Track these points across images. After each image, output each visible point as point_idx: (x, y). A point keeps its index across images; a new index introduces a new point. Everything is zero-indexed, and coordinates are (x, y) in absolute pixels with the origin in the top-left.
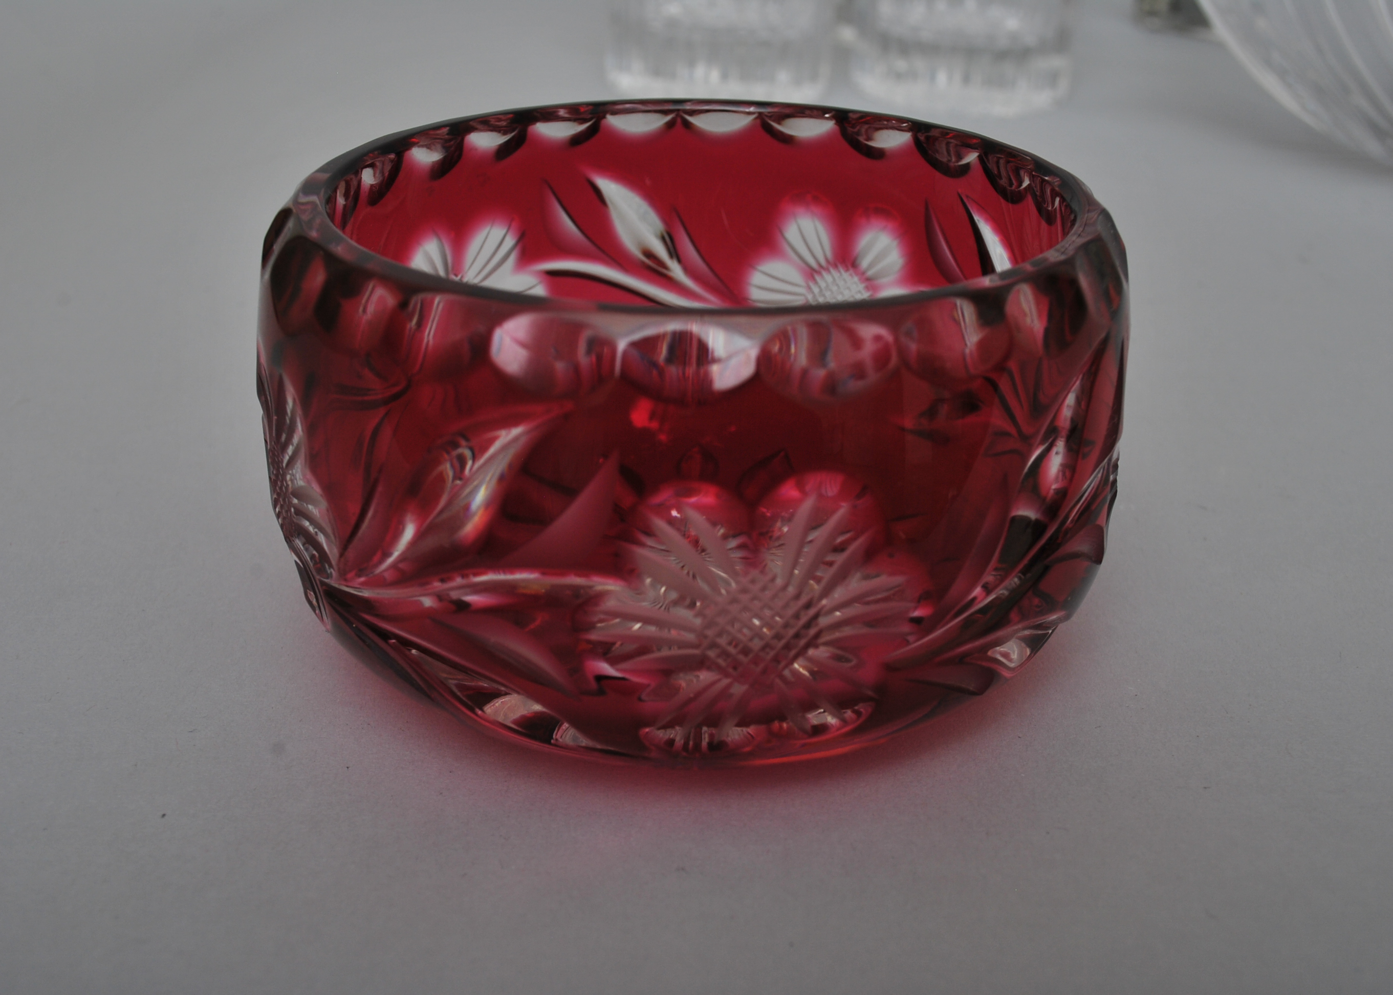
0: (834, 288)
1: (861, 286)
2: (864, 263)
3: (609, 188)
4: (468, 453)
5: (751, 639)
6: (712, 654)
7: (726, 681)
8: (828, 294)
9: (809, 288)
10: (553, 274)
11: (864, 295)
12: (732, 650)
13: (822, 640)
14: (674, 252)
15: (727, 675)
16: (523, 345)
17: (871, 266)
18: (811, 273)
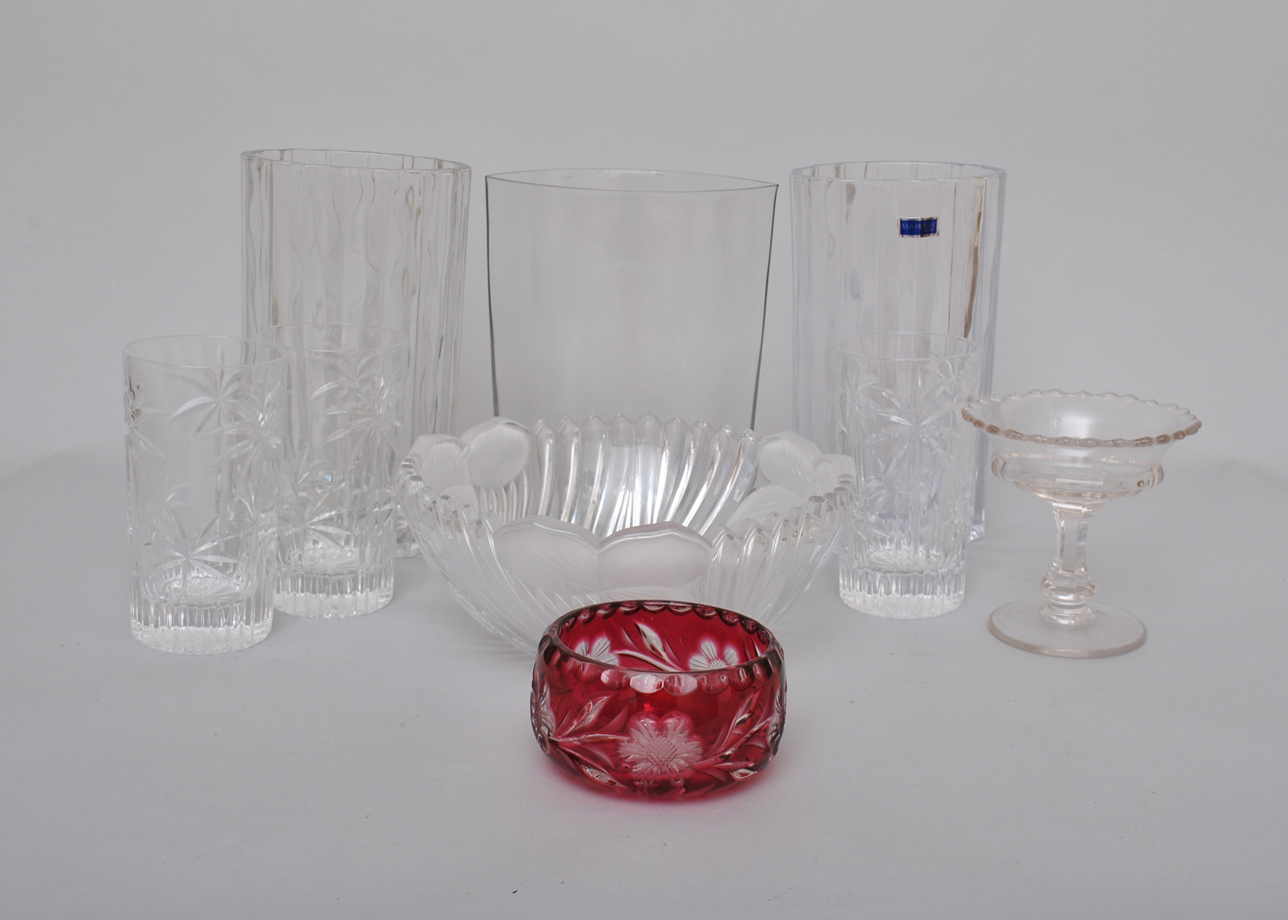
0: (719, 665)
1: (724, 664)
2: (726, 658)
3: (643, 627)
4: (592, 704)
5: (662, 758)
6: (649, 758)
7: (653, 766)
8: (717, 667)
9: (709, 666)
10: (621, 655)
11: (726, 667)
12: (657, 760)
13: (677, 756)
14: (665, 650)
15: (653, 764)
16: (608, 676)
17: (729, 659)
18: (710, 661)
